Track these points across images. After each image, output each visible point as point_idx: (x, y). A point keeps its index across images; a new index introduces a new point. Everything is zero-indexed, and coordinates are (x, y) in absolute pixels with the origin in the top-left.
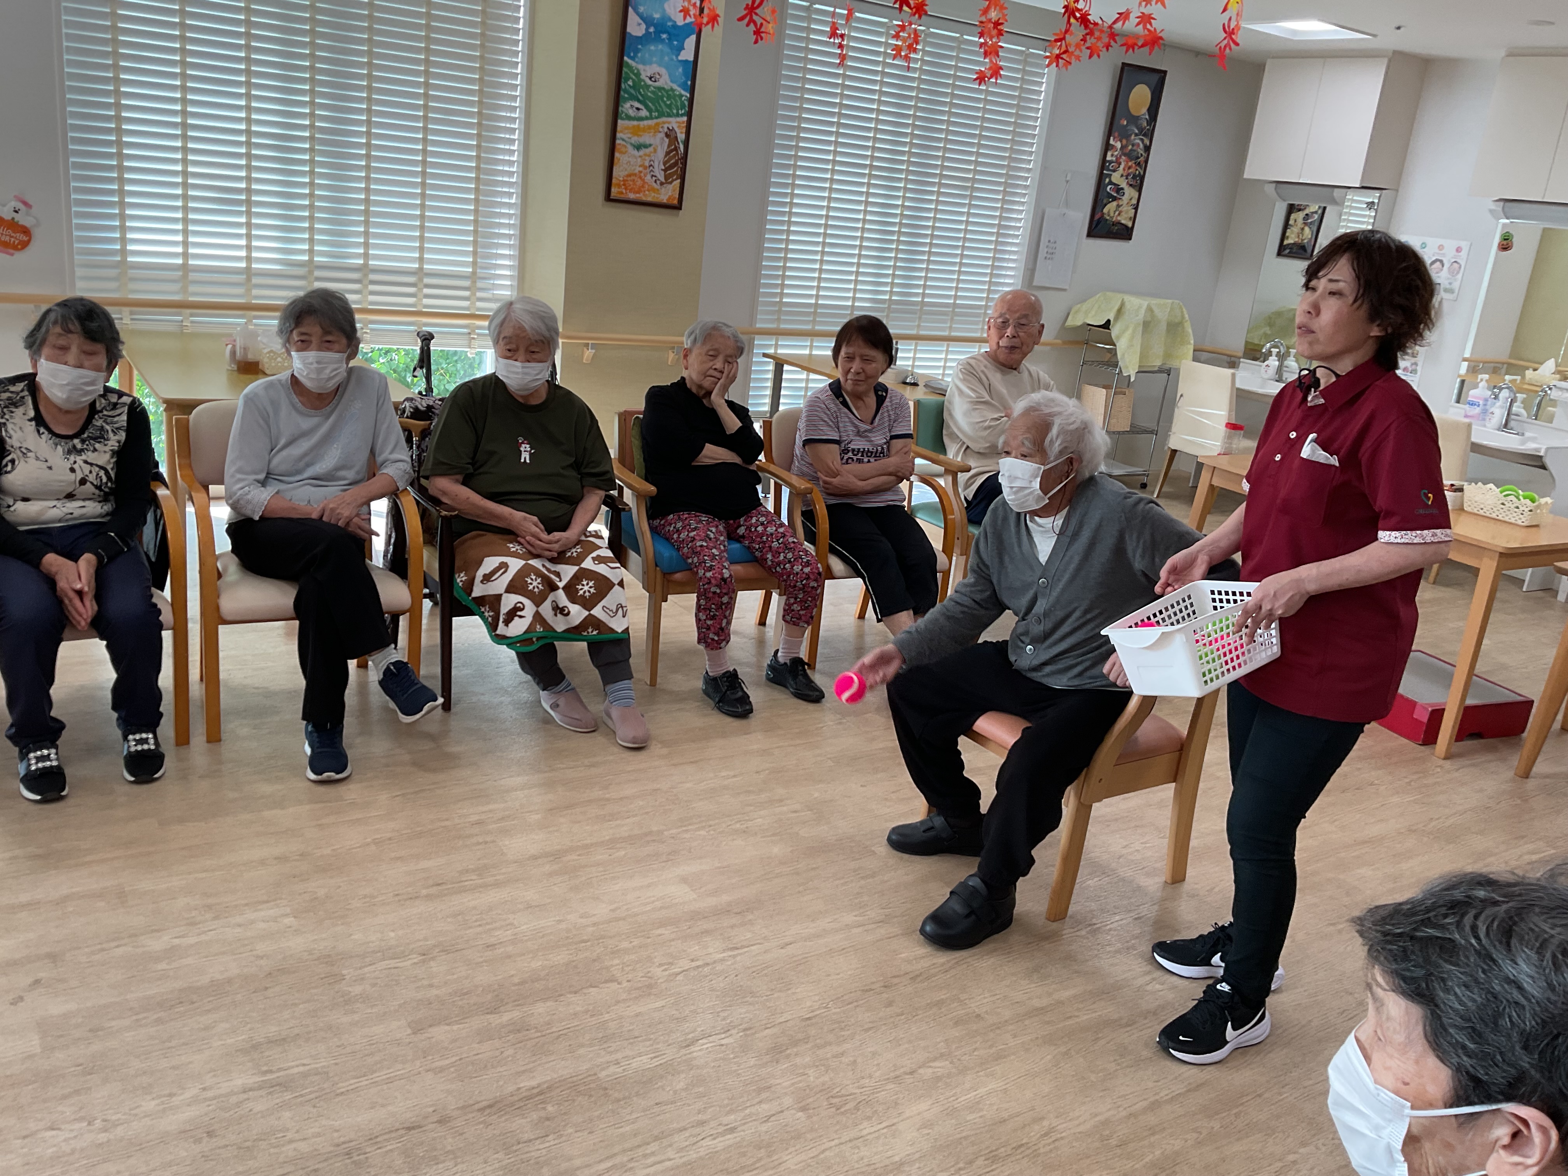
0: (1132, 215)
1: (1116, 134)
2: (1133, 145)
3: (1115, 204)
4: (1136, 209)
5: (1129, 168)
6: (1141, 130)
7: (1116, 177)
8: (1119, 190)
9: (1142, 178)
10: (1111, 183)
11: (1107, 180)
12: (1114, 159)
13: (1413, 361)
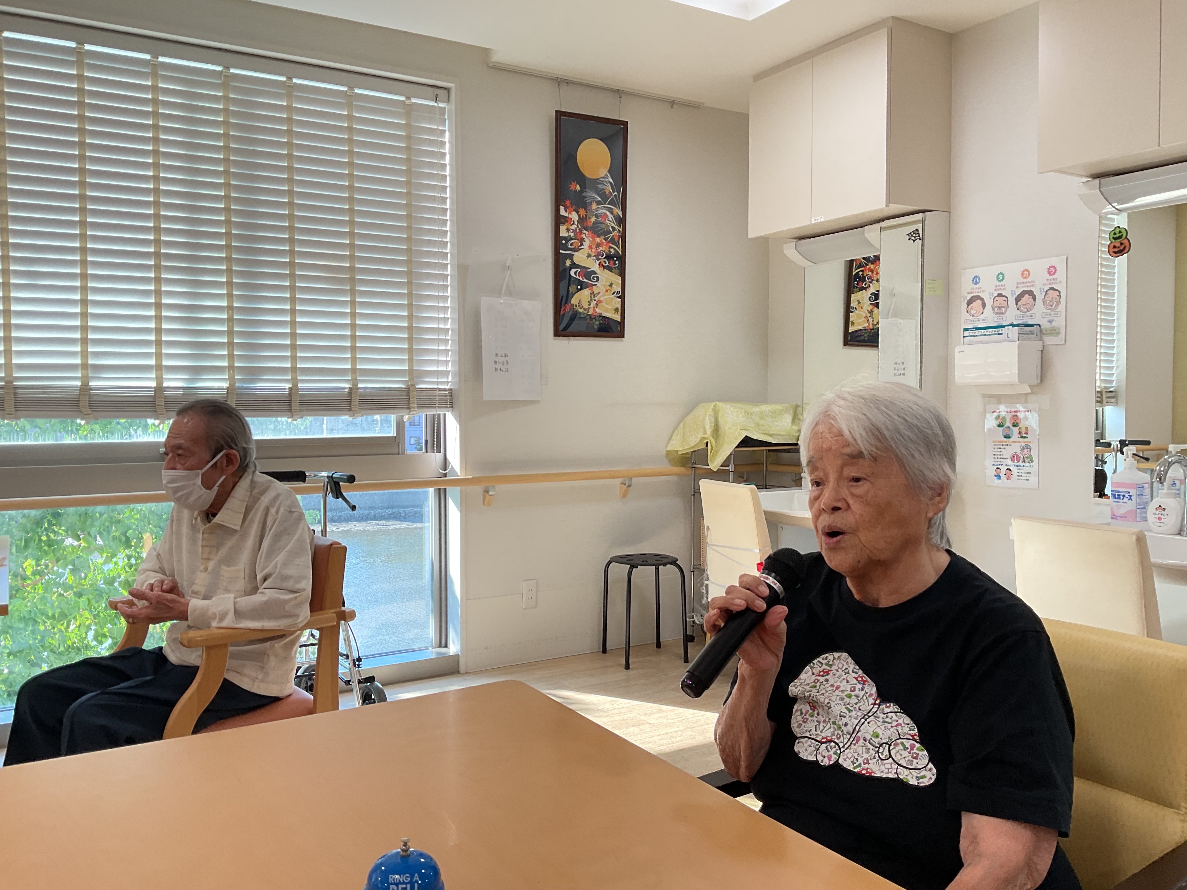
0: (619, 306)
1: (568, 203)
2: (597, 216)
3: (586, 292)
4: (622, 297)
5: (598, 245)
6: (604, 197)
7: (580, 258)
8: (589, 274)
9: (622, 259)
10: (574, 265)
11: (568, 263)
12: (572, 234)
13: (1023, 444)
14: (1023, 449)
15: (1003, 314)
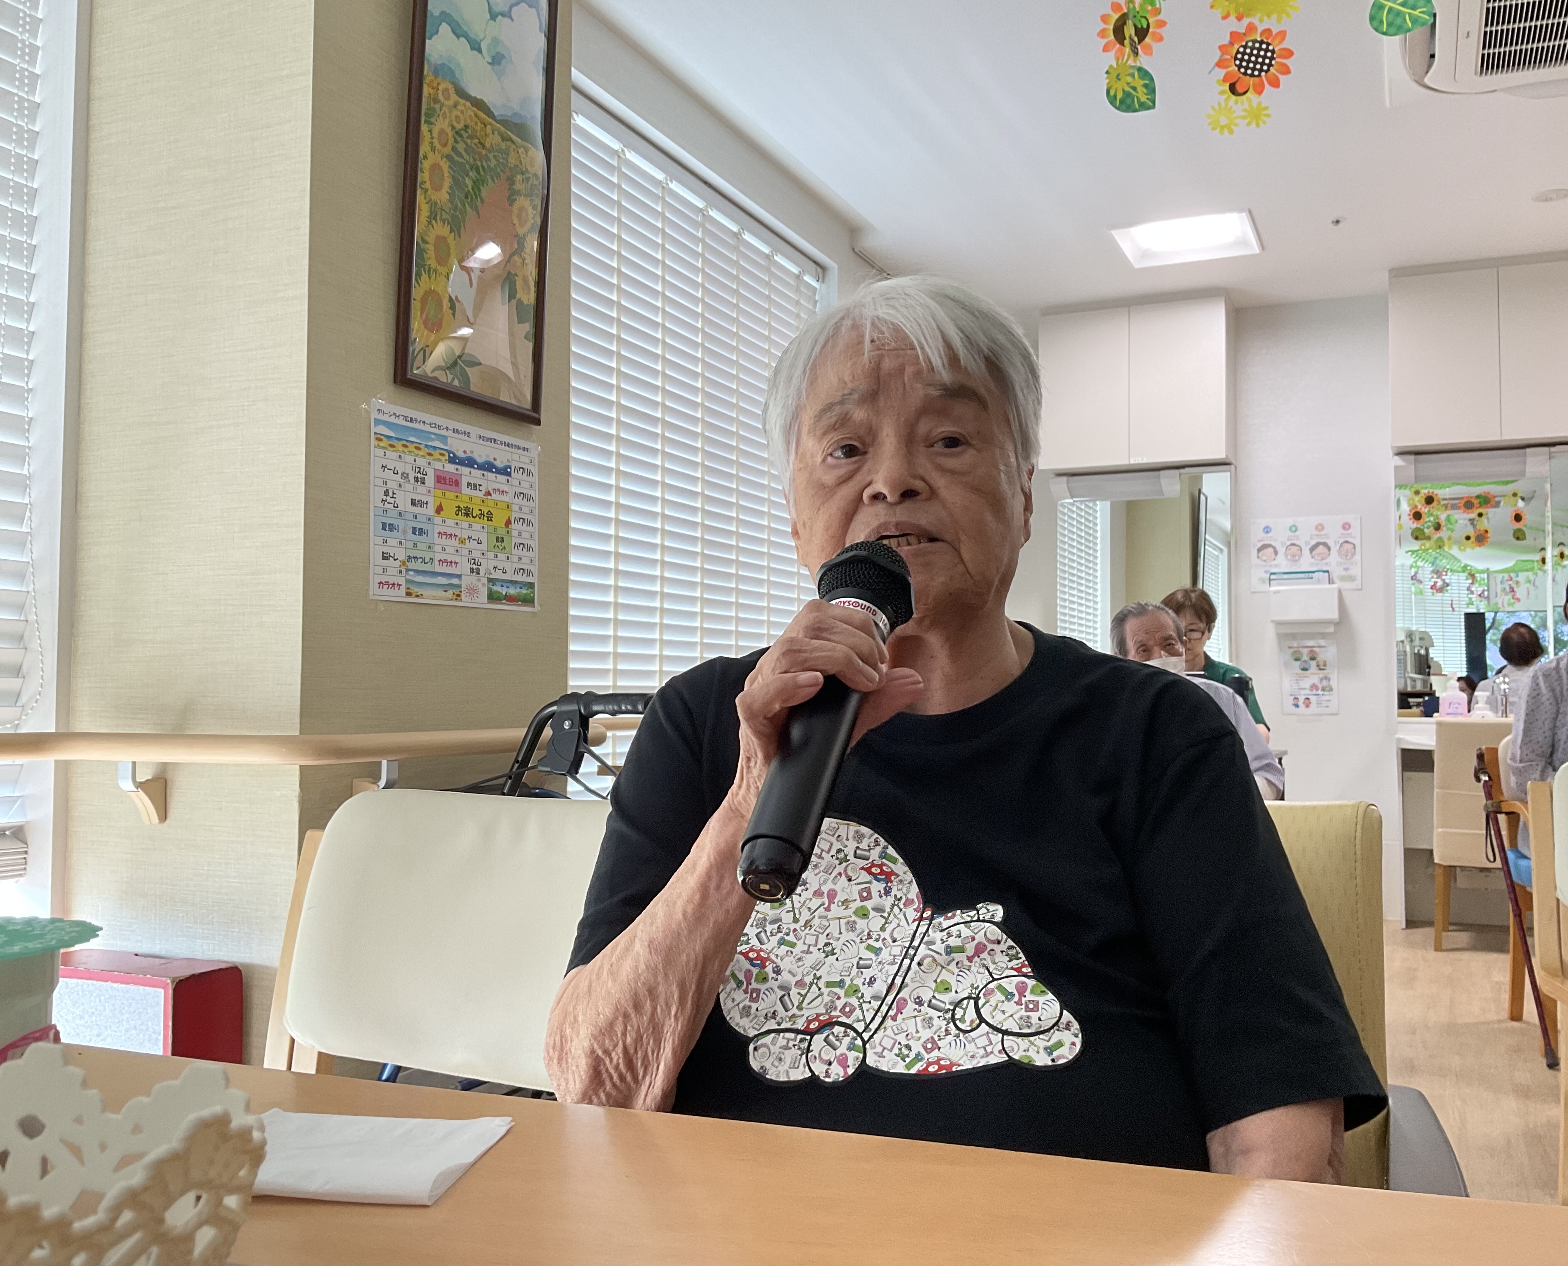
13: (1321, 676)
14: (1321, 680)
15: (1296, 561)
